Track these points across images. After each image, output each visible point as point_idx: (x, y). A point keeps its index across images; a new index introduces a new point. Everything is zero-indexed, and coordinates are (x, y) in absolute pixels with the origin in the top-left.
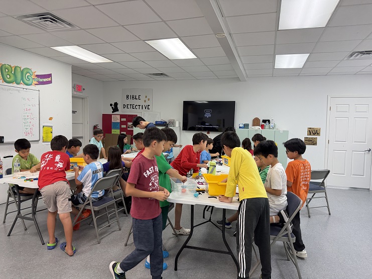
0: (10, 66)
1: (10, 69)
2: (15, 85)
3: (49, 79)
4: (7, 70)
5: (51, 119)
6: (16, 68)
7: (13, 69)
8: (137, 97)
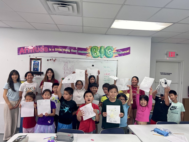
0: (97, 47)
2: (100, 59)
3: (128, 51)
4: (95, 50)
6: (101, 47)
7: (99, 49)
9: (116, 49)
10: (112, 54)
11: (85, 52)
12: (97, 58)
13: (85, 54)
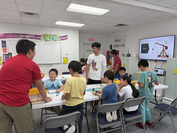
2: (50, 42)
3: (66, 38)
4: (46, 36)
5: (67, 54)
6: (50, 35)
8: (119, 41)
9: (59, 36)
10: (57, 39)
12: (48, 42)
13: (40, 39)
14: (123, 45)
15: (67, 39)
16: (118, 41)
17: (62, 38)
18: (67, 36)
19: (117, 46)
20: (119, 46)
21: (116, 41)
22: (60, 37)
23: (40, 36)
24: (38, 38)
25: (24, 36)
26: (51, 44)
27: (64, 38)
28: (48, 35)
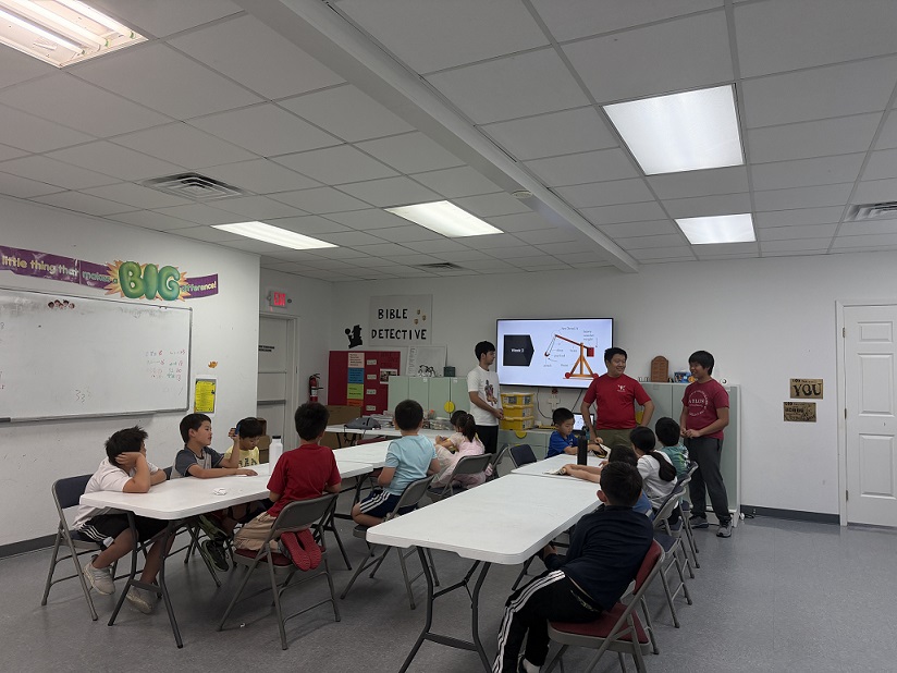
0: (137, 265)
1: (137, 269)
2: (145, 300)
3: (213, 286)
4: (131, 274)
6: (148, 267)
7: (143, 270)
8: (400, 314)
9: (186, 276)
11: (104, 278)
12: (137, 300)
13: (101, 285)
14: (421, 334)
15: (215, 291)
16: (393, 314)
17: (196, 289)
18: (214, 278)
19: (391, 334)
20: (401, 335)
21: (384, 314)
22: (190, 281)
23: (104, 270)
24: (97, 277)
25: (24, 264)
26: (152, 313)
27: (203, 288)
28: (139, 268)
